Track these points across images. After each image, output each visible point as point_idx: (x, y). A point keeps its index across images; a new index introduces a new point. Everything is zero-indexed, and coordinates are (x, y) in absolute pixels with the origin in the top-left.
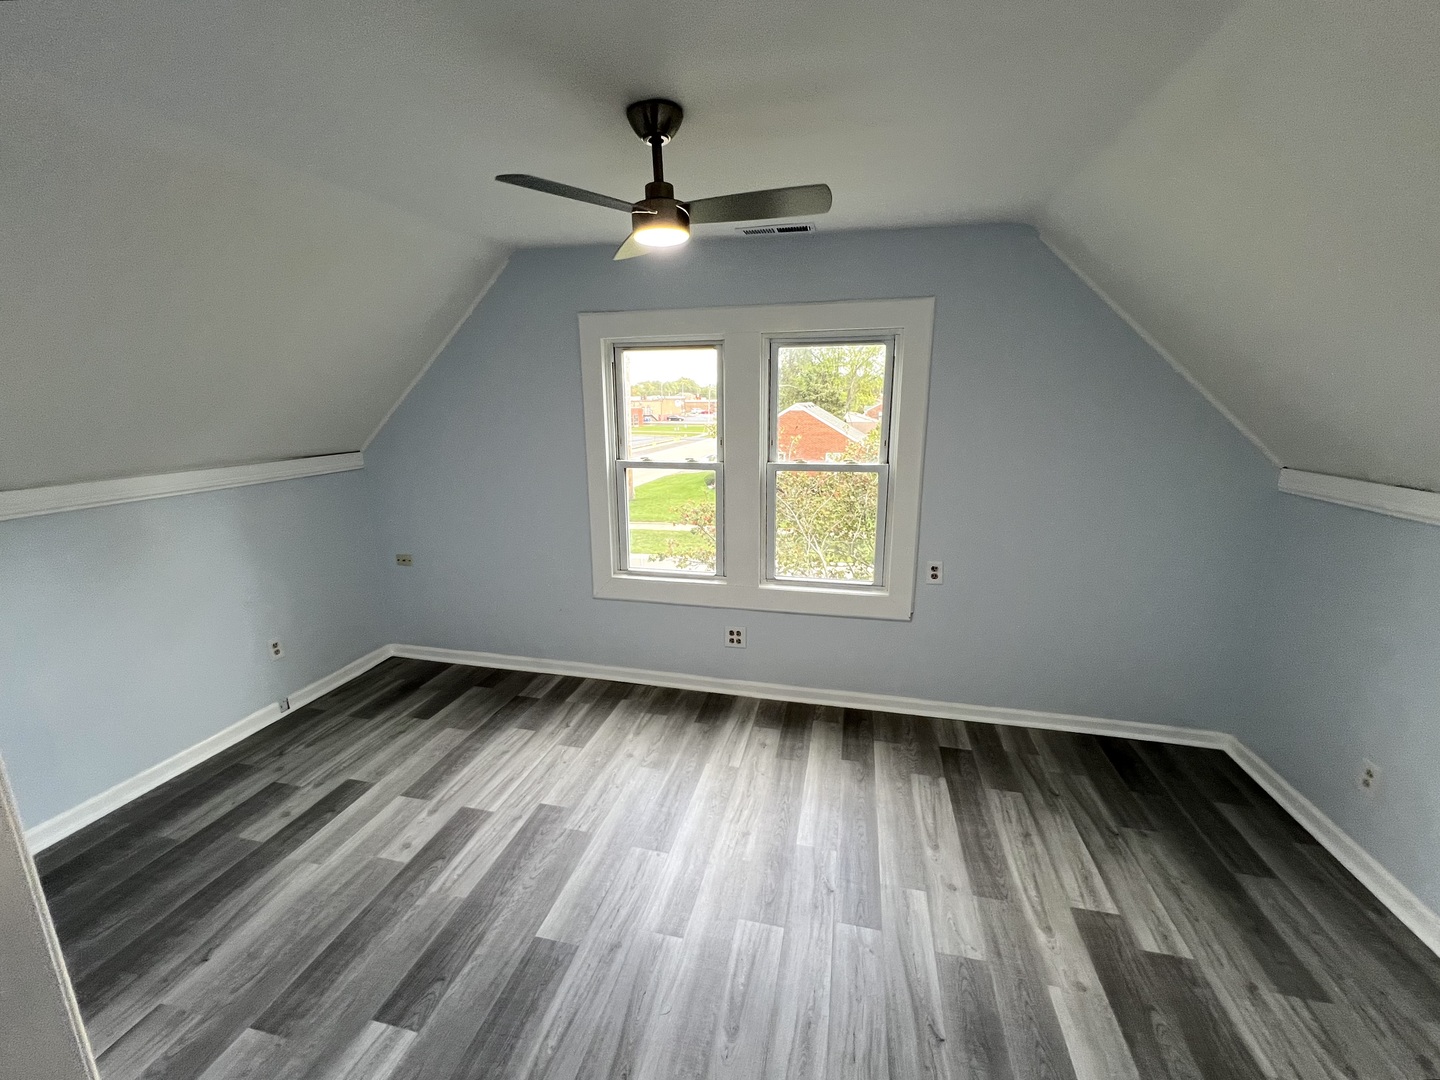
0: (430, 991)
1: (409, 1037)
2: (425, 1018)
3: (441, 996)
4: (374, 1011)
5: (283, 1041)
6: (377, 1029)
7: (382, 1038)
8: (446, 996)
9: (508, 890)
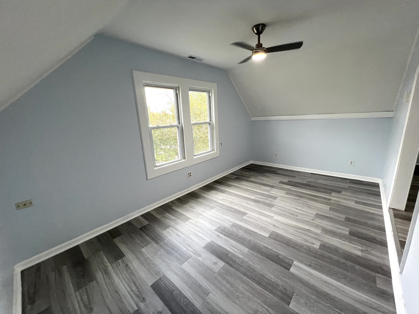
0: (282, 258)
1: (295, 263)
2: (290, 259)
3: (283, 256)
4: (287, 271)
5: (295, 294)
6: (292, 270)
7: (295, 268)
8: (284, 255)
9: (249, 240)
